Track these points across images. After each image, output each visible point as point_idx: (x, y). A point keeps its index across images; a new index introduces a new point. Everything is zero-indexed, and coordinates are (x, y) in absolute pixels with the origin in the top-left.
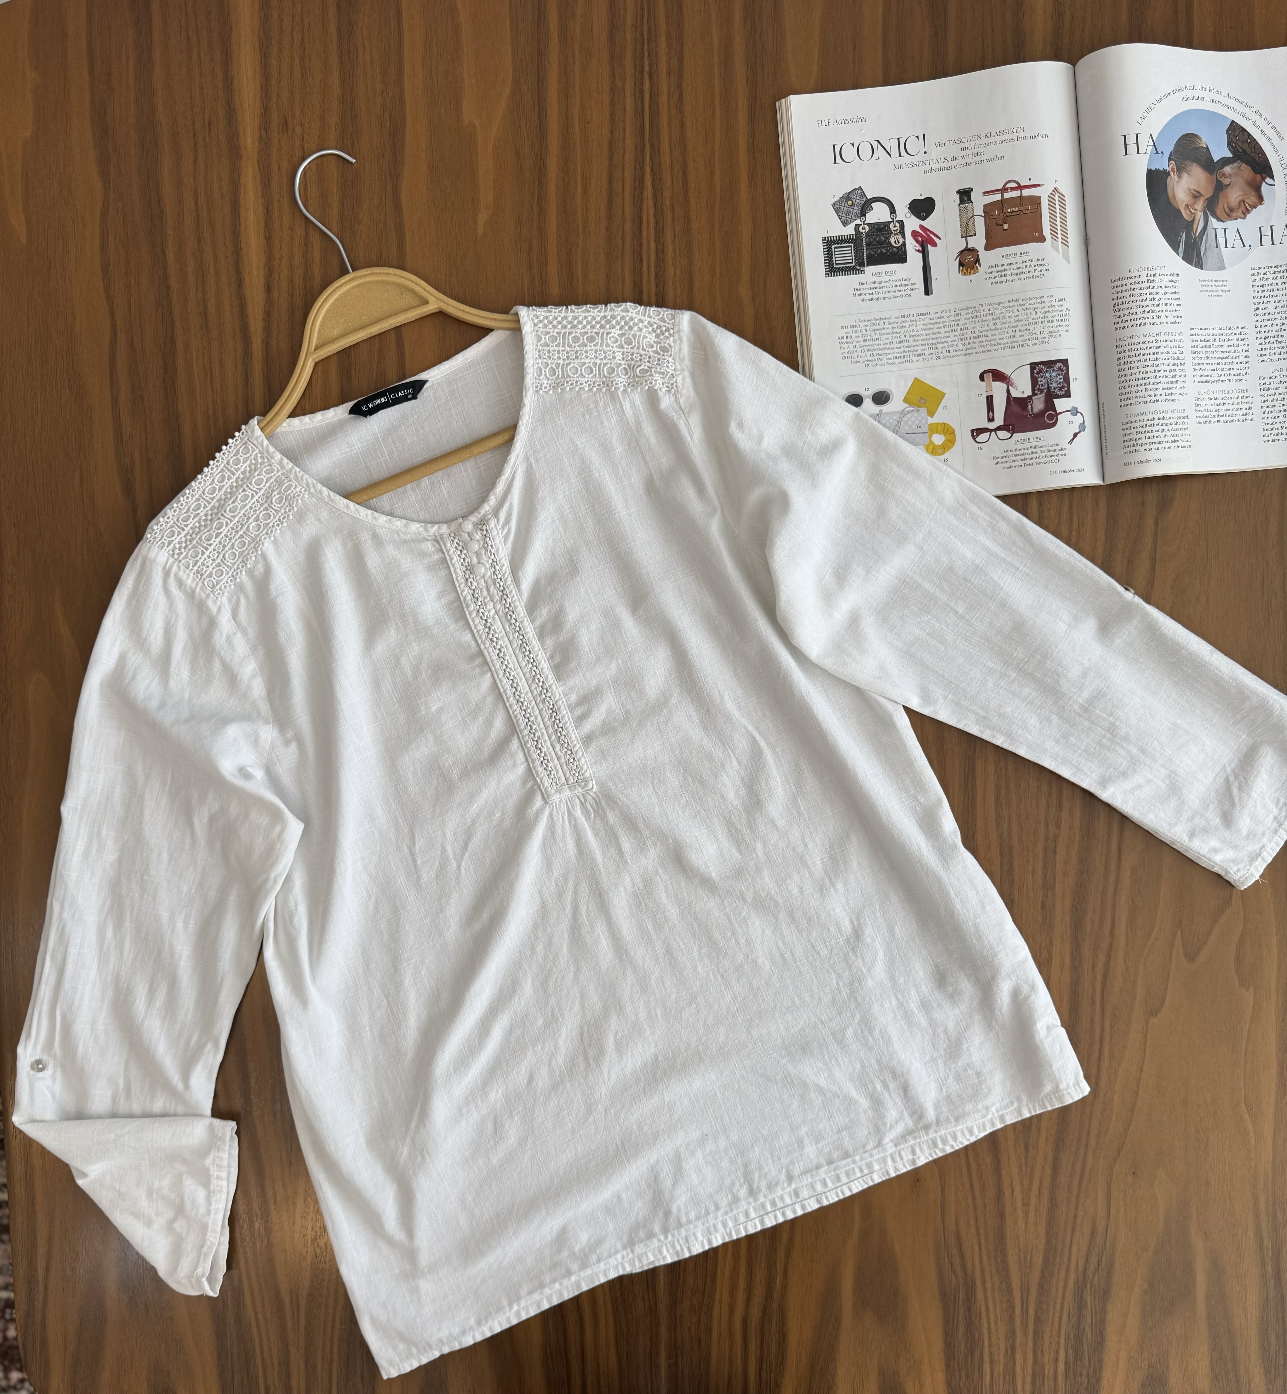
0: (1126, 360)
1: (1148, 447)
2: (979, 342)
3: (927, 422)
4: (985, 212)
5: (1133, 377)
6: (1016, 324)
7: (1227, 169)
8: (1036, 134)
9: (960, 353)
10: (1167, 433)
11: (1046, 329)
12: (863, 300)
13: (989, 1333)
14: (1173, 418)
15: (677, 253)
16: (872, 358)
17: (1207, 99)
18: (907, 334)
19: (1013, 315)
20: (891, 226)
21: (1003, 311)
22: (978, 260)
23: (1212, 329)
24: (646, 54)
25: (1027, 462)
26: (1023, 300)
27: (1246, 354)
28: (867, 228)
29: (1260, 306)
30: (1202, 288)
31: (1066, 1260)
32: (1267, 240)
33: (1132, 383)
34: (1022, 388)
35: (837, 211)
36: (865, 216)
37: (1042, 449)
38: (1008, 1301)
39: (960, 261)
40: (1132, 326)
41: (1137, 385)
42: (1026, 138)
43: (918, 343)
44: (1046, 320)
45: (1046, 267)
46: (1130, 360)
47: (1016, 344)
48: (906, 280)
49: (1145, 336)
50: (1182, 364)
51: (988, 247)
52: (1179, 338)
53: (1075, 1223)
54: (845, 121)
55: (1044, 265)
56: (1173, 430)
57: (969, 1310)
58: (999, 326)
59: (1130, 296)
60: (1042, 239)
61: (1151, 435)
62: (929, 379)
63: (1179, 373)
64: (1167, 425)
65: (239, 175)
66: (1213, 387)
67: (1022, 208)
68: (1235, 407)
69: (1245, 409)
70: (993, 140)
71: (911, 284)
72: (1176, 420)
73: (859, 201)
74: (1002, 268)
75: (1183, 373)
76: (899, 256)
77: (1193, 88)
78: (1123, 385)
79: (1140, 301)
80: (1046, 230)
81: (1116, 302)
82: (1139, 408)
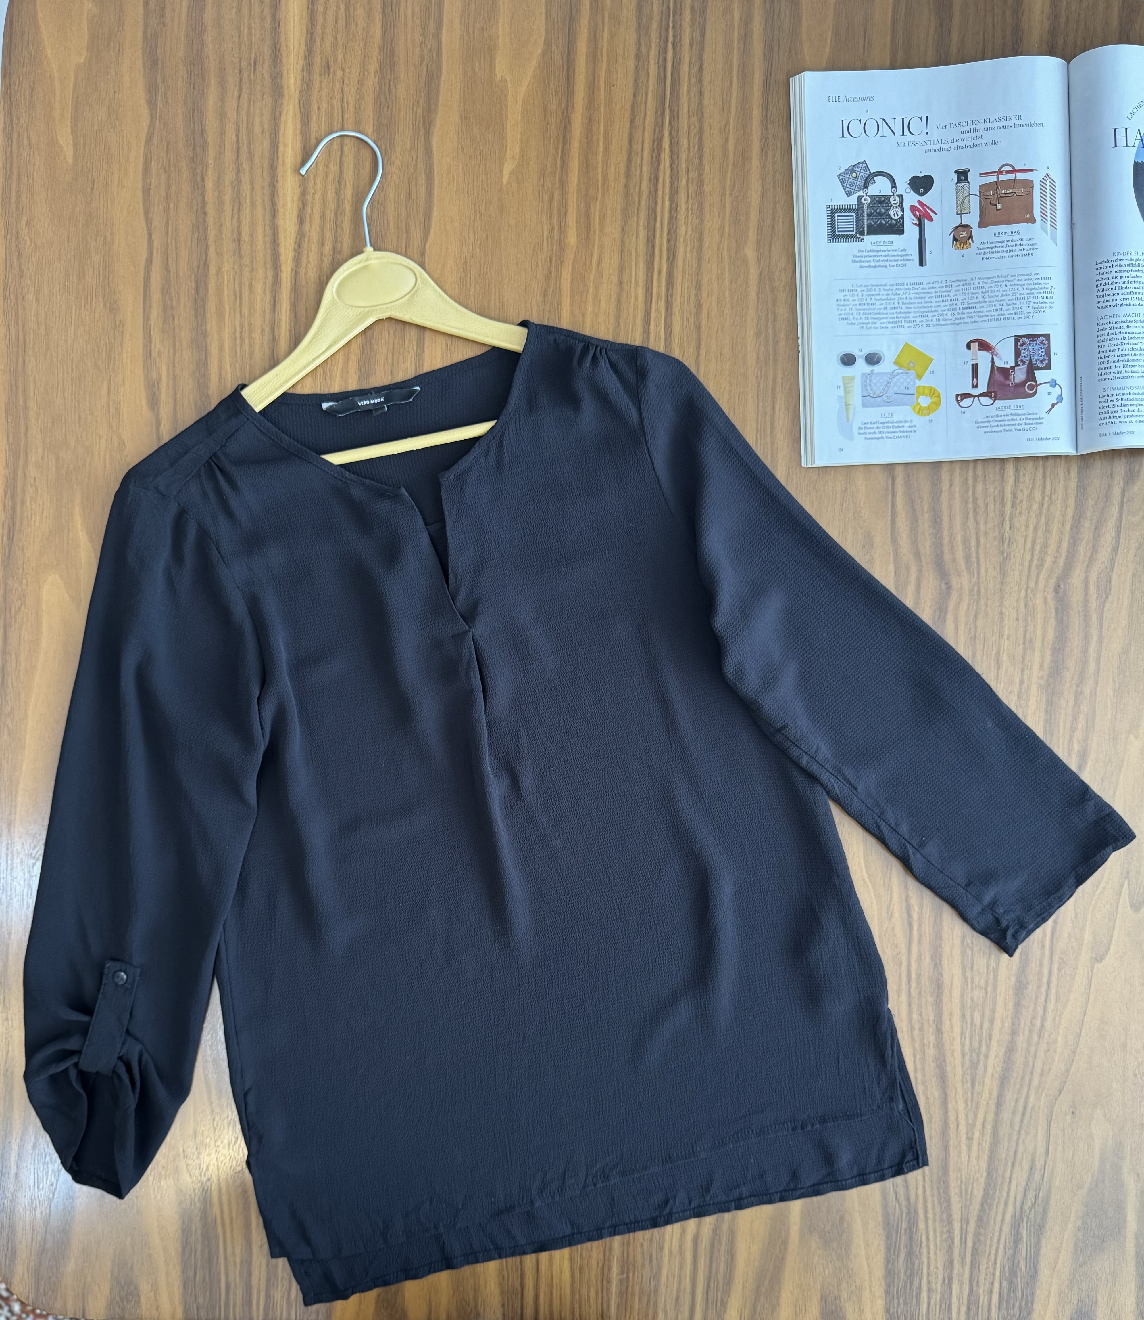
0: (1106, 337)
1: (1123, 419)
2: (968, 313)
3: (915, 384)
4: (980, 192)
5: (1112, 353)
6: (1003, 298)
8: (1033, 122)
9: (949, 322)
10: (1141, 408)
11: (1031, 304)
12: (861, 267)
13: (928, 1263)
15: (690, 212)
16: (866, 321)
18: (901, 301)
19: (1001, 289)
20: (892, 199)
21: (991, 285)
22: (971, 237)
24: (671, 25)
25: (1007, 428)
26: (1012, 276)
28: (869, 200)
31: (1005, 1194)
33: (1110, 359)
34: (1006, 358)
35: (842, 182)
36: (867, 188)
37: (1020, 417)
38: (948, 1231)
39: (954, 236)
40: (1114, 306)
41: (1116, 361)
42: (1023, 126)
43: (910, 310)
44: (1032, 296)
45: (1035, 247)
46: (1110, 337)
47: (1002, 317)
48: (902, 250)
49: (1125, 315)
51: (981, 225)
53: (1015, 1158)
54: (854, 99)
55: (1032, 245)
57: (911, 1239)
58: (987, 299)
59: (1113, 278)
60: (1032, 220)
61: (1126, 408)
62: (918, 344)
64: (1141, 400)
65: (280, 113)
67: (1015, 190)
70: (991, 125)
71: (907, 255)
73: (862, 174)
74: (994, 245)
76: (897, 228)
78: (1102, 360)
79: (1123, 283)
80: (1037, 213)
81: (1098, 282)
82: (1116, 383)
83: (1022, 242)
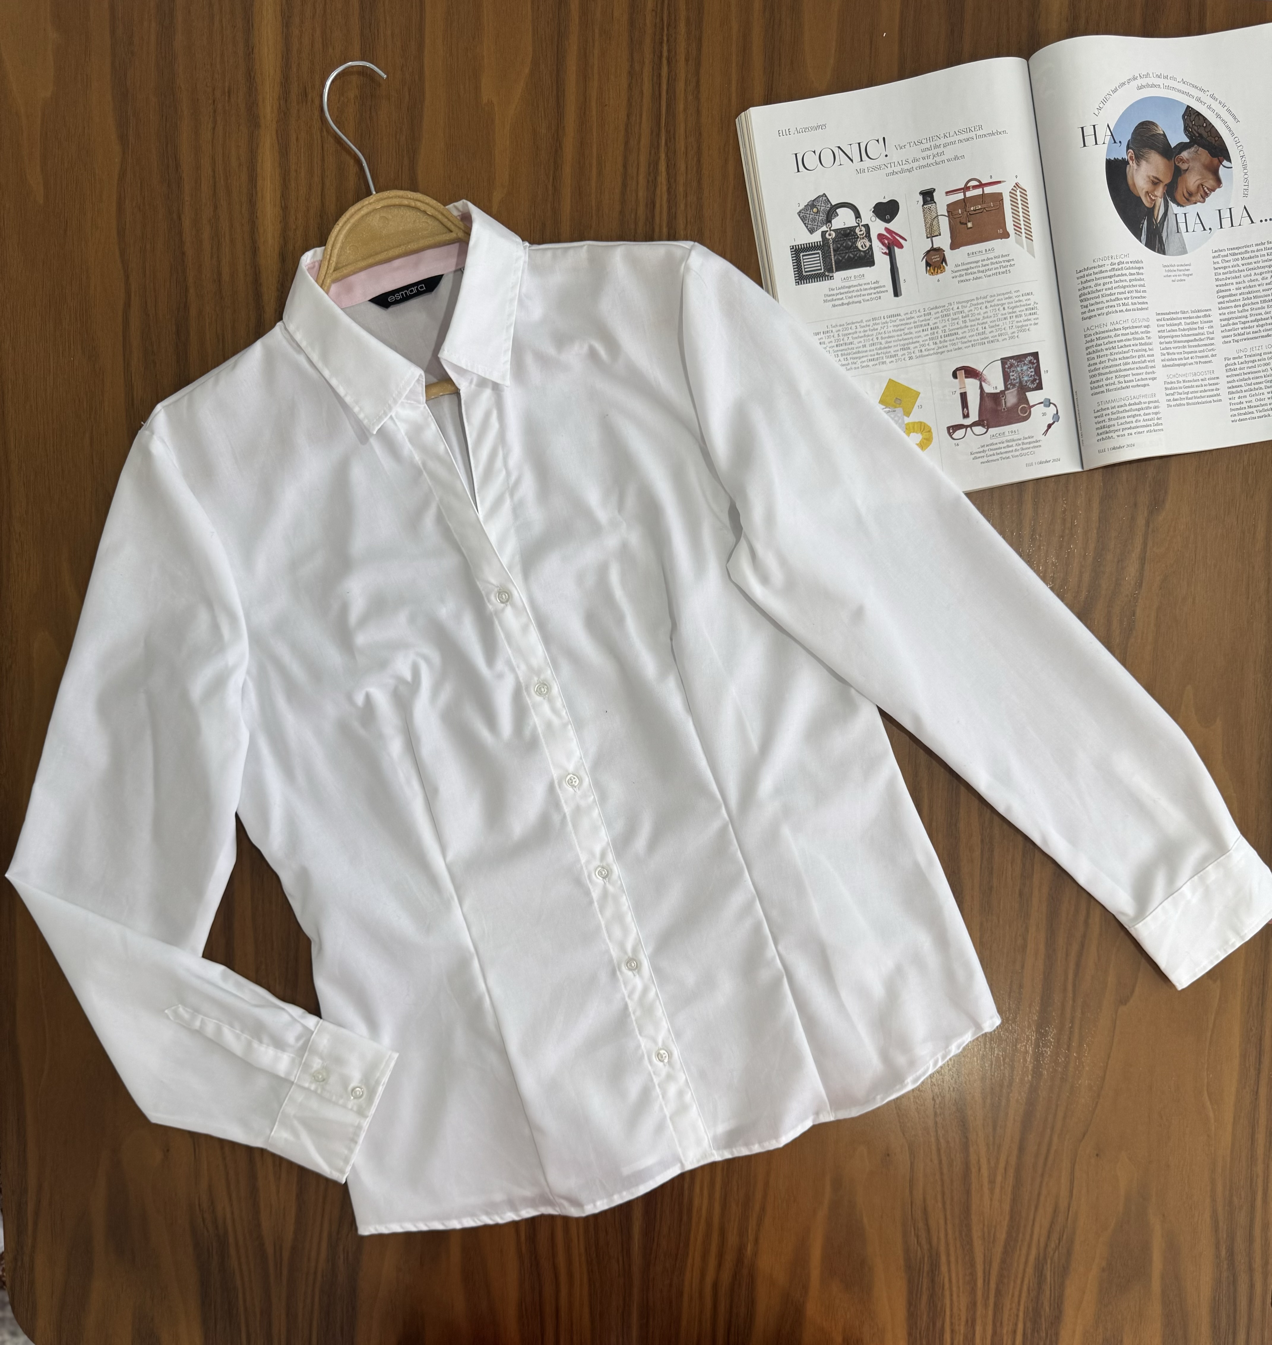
0: (1095, 349)
1: (1121, 433)
2: (950, 340)
3: (903, 421)
4: (948, 212)
5: (1102, 365)
6: (985, 321)
7: (1185, 154)
8: (994, 131)
9: (932, 352)
10: (1138, 418)
11: (1015, 324)
12: (834, 306)
14: (1145, 403)
16: (846, 362)
17: (1162, 86)
18: (879, 336)
19: (982, 312)
20: (857, 230)
21: (971, 308)
22: (944, 260)
23: (1177, 313)
25: (1004, 456)
26: (991, 296)
27: (1211, 336)
28: (834, 234)
29: (1222, 288)
30: (1166, 274)
32: (1227, 222)
33: (1101, 371)
34: (995, 383)
35: (803, 219)
36: (830, 222)
37: (1016, 442)
39: (926, 261)
40: (1099, 315)
41: (1106, 373)
42: (985, 136)
43: (890, 345)
44: (1014, 315)
45: (1012, 263)
46: (1099, 348)
47: (986, 341)
48: (874, 283)
49: (1112, 324)
50: (1150, 350)
51: (954, 246)
52: (1146, 324)
54: (806, 130)
55: (1008, 261)
56: (1145, 414)
58: (968, 324)
59: (1095, 285)
60: (1006, 235)
61: (1123, 421)
62: (902, 379)
63: (1147, 359)
64: (1139, 410)
66: (1181, 370)
67: (984, 206)
68: (1203, 388)
69: (1213, 390)
70: (952, 139)
71: (880, 287)
72: (1147, 405)
73: (823, 208)
74: (968, 266)
75: (1152, 358)
76: (867, 260)
77: (1147, 75)
78: (1094, 373)
79: (1106, 290)
80: (1010, 226)
81: (1081, 292)
82: (1110, 396)
83: (997, 260)
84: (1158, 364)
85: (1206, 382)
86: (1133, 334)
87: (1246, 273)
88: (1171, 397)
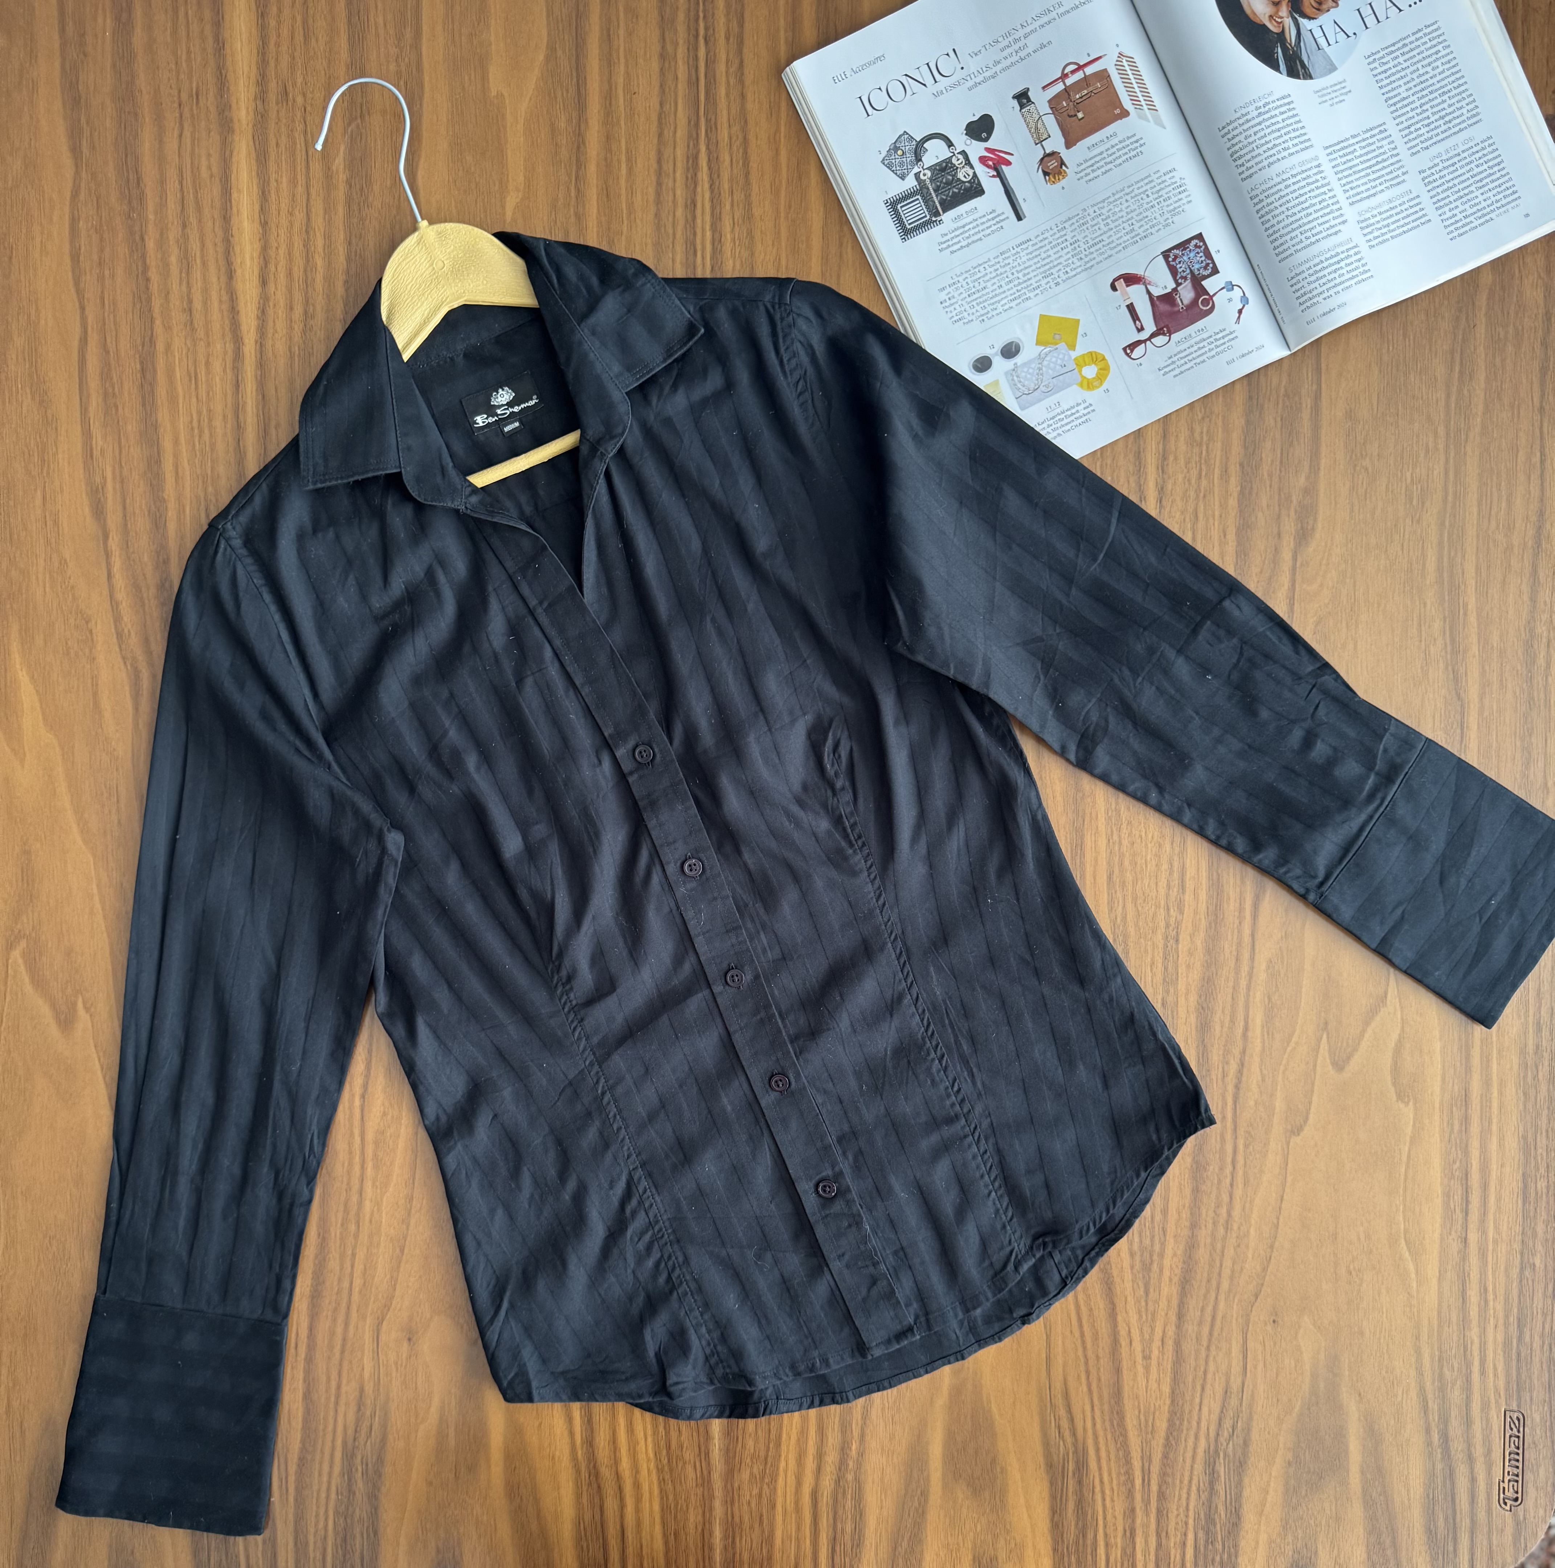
0: (1267, 209)
1: (1327, 294)
2: (1097, 250)
3: (1071, 357)
4: (1052, 108)
5: (1282, 225)
6: (1129, 216)
8: (1077, 4)
9: (1080, 270)
10: (1341, 272)
11: (1165, 209)
12: (953, 252)
14: (1343, 252)
16: (985, 311)
18: (1014, 271)
19: (1123, 207)
20: (955, 160)
21: (1110, 208)
22: (1063, 163)
23: (1347, 139)
25: (1199, 363)
26: (1129, 187)
28: (929, 173)
29: (1391, 94)
30: (1321, 100)
32: (1372, 20)
33: (1283, 232)
34: (1163, 283)
35: (889, 167)
36: (921, 161)
37: (1208, 341)
39: (1044, 171)
40: (1261, 170)
41: (1289, 232)
42: (1068, 12)
43: (1030, 276)
44: (1161, 199)
45: (1142, 142)
46: (1272, 207)
47: (1137, 239)
48: (992, 212)
49: (1278, 175)
50: (1330, 190)
51: (1069, 145)
52: (1316, 163)
54: (863, 67)
55: (1137, 142)
56: (1347, 265)
58: (1112, 226)
59: (1246, 138)
60: (1125, 114)
61: (1324, 280)
62: (1055, 311)
63: (1330, 202)
64: (1340, 262)
66: (1373, 202)
67: (1091, 89)
68: (1404, 214)
69: (1417, 212)
70: (1031, 27)
71: (999, 215)
72: (1346, 254)
73: (909, 147)
74: (1093, 161)
75: (1335, 200)
76: (975, 190)
78: (1274, 237)
79: (1259, 139)
80: (1127, 104)
81: (1232, 150)
82: (1301, 256)
83: (1123, 144)
84: (1344, 203)
85: (1406, 206)
86: (1305, 179)
87: (1412, 69)
88: (1370, 237)
